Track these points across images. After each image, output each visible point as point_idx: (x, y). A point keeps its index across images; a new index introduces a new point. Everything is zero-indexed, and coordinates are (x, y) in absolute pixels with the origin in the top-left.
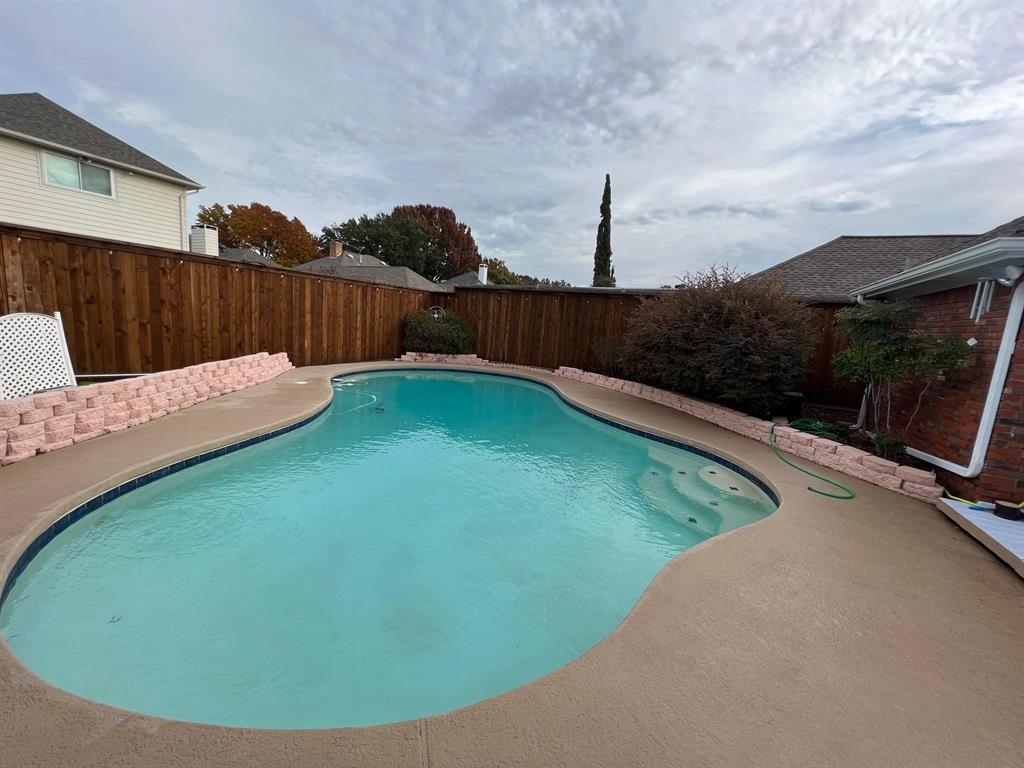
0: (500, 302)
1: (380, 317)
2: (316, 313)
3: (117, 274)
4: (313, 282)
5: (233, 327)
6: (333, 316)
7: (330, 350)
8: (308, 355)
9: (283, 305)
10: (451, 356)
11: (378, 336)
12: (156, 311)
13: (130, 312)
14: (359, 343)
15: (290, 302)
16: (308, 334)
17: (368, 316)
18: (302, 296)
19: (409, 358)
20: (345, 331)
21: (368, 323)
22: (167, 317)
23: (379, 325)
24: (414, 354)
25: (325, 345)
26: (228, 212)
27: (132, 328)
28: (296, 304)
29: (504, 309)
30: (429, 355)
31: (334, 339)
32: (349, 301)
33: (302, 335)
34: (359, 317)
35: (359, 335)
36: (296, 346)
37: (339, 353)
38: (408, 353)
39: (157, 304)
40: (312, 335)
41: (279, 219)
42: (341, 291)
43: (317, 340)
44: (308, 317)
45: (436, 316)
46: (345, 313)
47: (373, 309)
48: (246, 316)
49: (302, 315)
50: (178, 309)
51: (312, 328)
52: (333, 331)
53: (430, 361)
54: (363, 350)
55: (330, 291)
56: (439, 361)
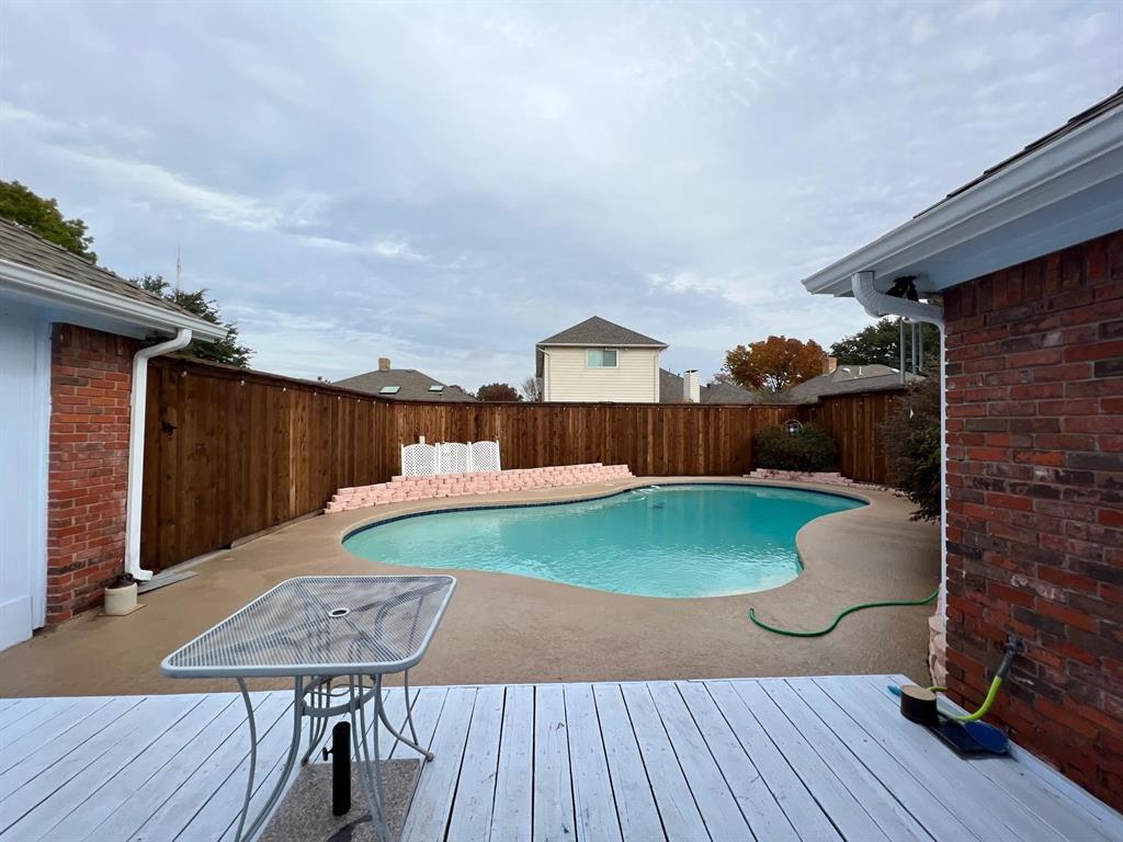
0: (863, 407)
1: (726, 434)
2: (658, 434)
3: (535, 419)
4: (654, 410)
5: (594, 447)
6: (674, 436)
7: (671, 465)
8: (650, 468)
9: (630, 430)
10: (806, 474)
11: (724, 454)
12: (551, 439)
13: (540, 439)
14: (701, 459)
15: (635, 428)
16: (650, 451)
17: (711, 434)
18: (646, 422)
19: (759, 475)
20: (686, 449)
21: (711, 441)
22: (557, 442)
23: (725, 442)
24: (765, 470)
25: (666, 460)
26: (749, 349)
27: (540, 448)
28: (640, 429)
29: (867, 416)
30: (781, 472)
31: (674, 455)
32: (689, 423)
33: (646, 452)
34: (701, 436)
35: (701, 451)
36: (640, 461)
37: (681, 467)
38: (758, 470)
39: (552, 434)
40: (654, 452)
41: (794, 345)
42: (681, 415)
43: (658, 456)
44: (650, 438)
45: (792, 430)
46: (685, 434)
47: (717, 429)
48: (602, 440)
49: (645, 437)
50: (562, 437)
51: (654, 447)
52: (673, 447)
53: (783, 478)
54: (707, 465)
55: (670, 415)
56: (793, 479)
